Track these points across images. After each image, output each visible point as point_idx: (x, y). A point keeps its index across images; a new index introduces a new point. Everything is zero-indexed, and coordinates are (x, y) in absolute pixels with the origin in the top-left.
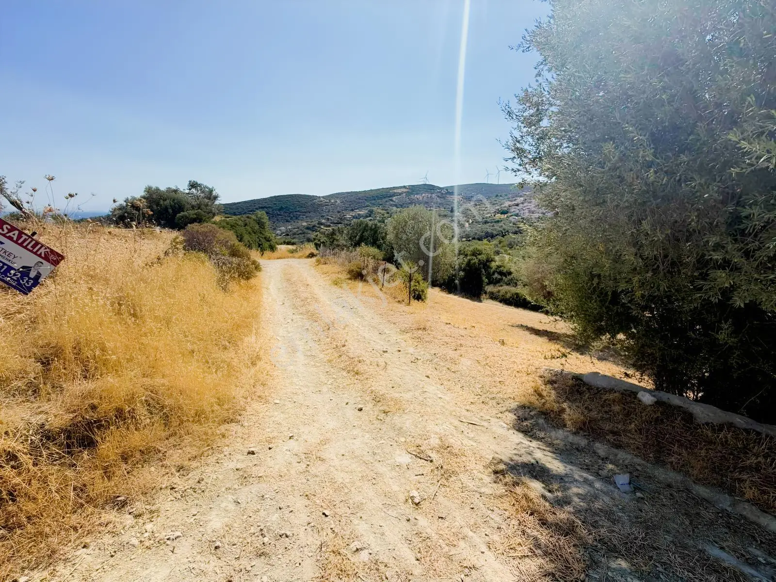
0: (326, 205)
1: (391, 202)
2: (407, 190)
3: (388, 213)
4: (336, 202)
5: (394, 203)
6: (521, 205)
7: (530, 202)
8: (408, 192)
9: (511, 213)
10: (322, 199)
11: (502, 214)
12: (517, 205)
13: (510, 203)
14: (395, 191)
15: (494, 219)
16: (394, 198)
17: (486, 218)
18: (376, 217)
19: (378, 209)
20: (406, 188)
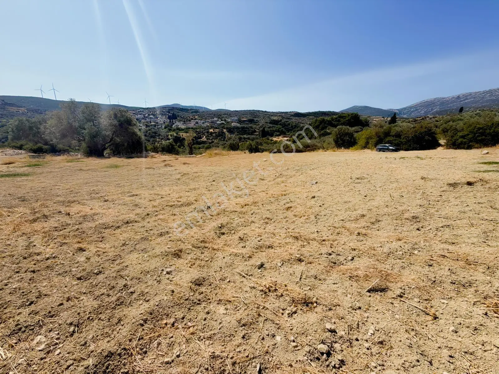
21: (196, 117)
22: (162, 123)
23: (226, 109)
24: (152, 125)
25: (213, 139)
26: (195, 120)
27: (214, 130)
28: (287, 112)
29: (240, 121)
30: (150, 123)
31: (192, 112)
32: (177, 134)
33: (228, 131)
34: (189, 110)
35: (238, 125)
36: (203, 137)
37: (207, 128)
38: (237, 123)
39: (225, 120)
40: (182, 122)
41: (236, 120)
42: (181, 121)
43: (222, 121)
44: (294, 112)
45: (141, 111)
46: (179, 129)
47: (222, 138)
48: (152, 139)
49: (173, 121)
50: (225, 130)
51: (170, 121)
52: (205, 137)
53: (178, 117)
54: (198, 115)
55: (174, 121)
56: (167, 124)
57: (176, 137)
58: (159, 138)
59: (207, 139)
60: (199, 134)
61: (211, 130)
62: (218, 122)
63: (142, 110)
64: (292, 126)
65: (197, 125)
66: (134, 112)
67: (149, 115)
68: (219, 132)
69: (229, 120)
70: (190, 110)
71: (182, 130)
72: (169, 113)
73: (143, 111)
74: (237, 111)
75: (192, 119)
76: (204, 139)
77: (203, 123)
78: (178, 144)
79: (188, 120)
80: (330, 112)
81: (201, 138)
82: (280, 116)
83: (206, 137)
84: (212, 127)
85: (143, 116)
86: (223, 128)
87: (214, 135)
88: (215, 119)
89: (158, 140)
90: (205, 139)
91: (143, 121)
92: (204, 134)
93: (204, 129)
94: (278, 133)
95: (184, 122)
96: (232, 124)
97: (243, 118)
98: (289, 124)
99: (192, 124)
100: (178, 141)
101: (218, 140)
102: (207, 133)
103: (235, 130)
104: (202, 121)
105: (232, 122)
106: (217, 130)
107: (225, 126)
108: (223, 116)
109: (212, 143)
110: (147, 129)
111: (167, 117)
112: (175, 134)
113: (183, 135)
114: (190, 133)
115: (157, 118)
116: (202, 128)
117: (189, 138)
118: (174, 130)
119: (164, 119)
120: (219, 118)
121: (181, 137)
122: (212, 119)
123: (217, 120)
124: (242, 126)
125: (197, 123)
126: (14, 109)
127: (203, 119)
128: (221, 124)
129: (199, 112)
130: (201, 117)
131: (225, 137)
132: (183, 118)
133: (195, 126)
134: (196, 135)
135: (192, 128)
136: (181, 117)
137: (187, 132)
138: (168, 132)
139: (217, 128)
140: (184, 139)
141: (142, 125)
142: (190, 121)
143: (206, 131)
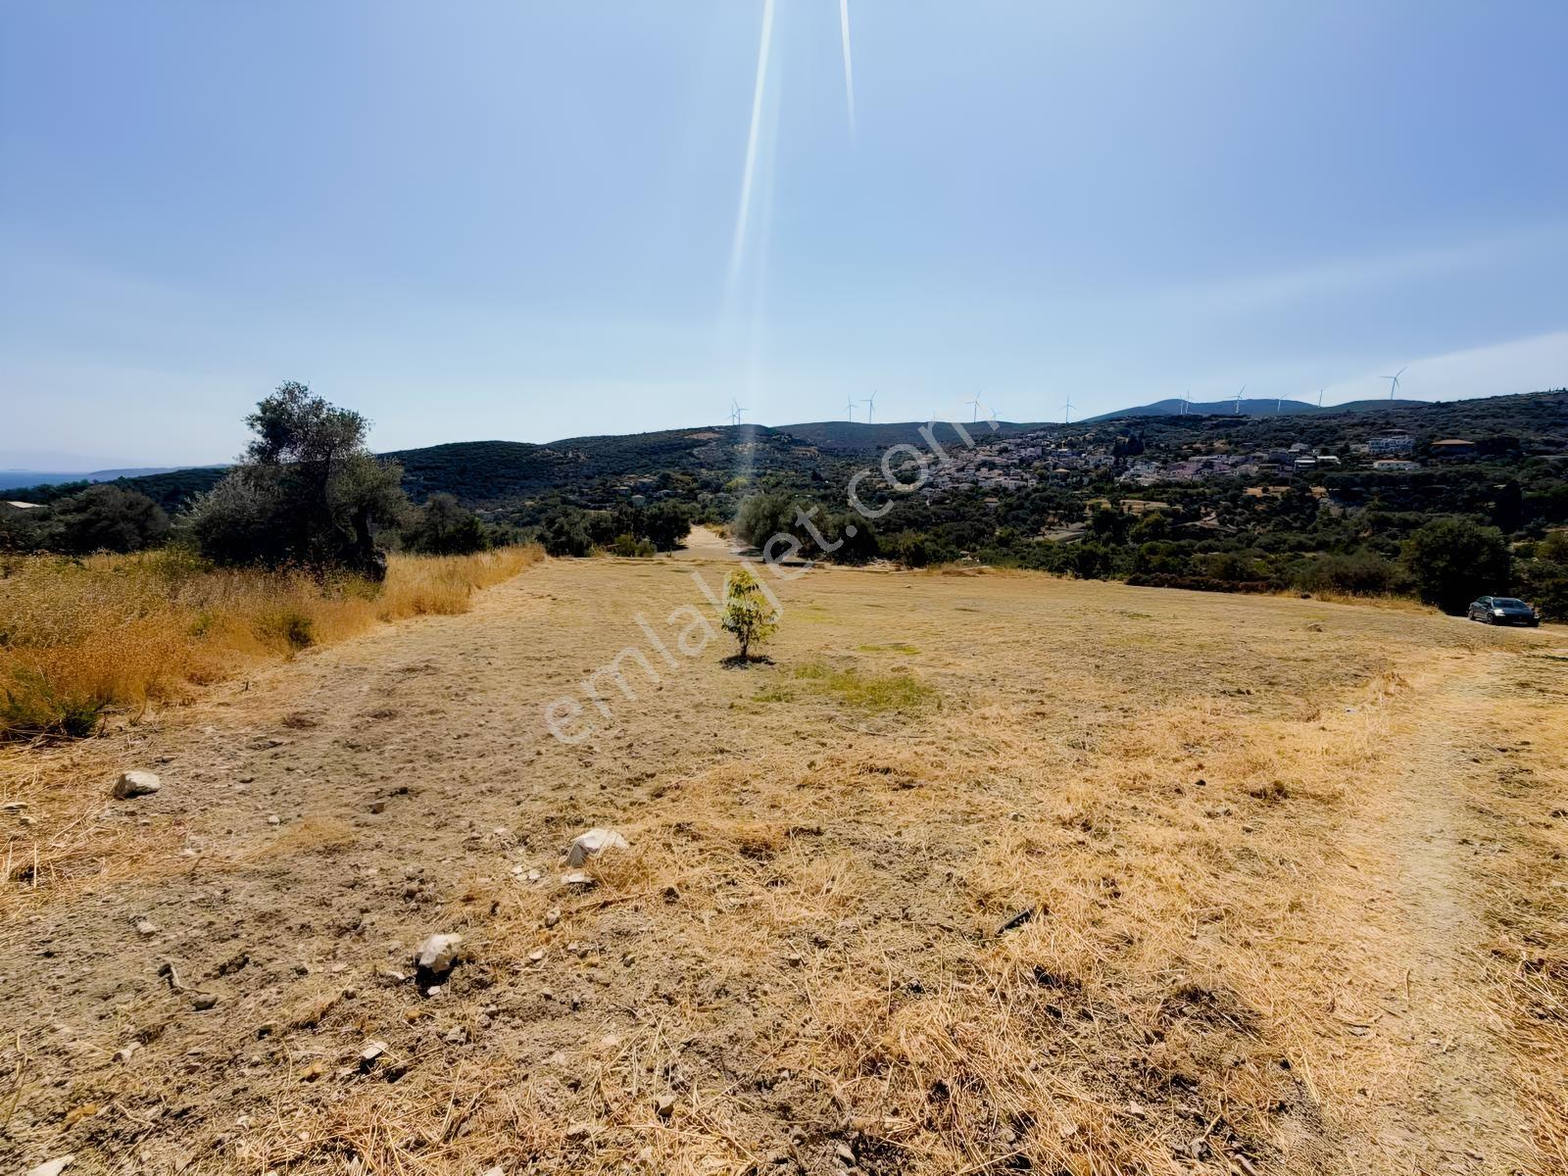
0: (559, 464)
1: (692, 459)
2: (717, 436)
3: (695, 480)
4: (579, 457)
5: (697, 461)
8: (719, 439)
10: (547, 451)
14: (695, 437)
16: (695, 451)
18: (675, 488)
19: (675, 473)
20: (717, 432)
21: (1217, 444)
22: (1092, 467)
23: (1396, 397)
24: (1056, 477)
25: (1248, 521)
26: (1209, 453)
27: (1265, 490)
29: (1423, 451)
30: (1055, 468)
31: (1217, 426)
32: (1115, 503)
33: (1332, 495)
34: (1203, 419)
35: (1410, 467)
36: (1208, 514)
37: (1238, 483)
38: (1408, 458)
39: (1341, 453)
40: (1156, 464)
41: (1404, 447)
42: (1156, 459)
43: (1325, 452)
45: (1038, 437)
46: (1130, 489)
48: (1036, 516)
49: (1125, 462)
50: (1318, 490)
51: (1116, 462)
52: (1213, 515)
53: (1148, 446)
54: (1230, 435)
55: (1130, 460)
56: (1102, 469)
57: (1106, 512)
58: (1055, 515)
59: (1222, 523)
60: (1196, 502)
61: (1257, 492)
62: (1304, 460)
63: (1042, 433)
65: (1206, 471)
66: (1019, 441)
67: (1059, 446)
68: (1288, 499)
69: (1365, 449)
70: (1209, 419)
71: (1141, 489)
72: (1125, 433)
73: (1044, 437)
74: (1446, 404)
75: (1198, 452)
76: (1211, 521)
77: (1234, 465)
78: (1104, 536)
79: (1178, 455)
81: (1198, 518)
83: (1218, 515)
84: (1265, 479)
85: (1039, 451)
86: (1318, 480)
87: (1259, 508)
88: (1296, 448)
89: (1050, 519)
90: (1215, 522)
91: (1036, 464)
92: (1214, 503)
93: (1227, 485)
95: (1165, 462)
96: (1376, 465)
97: (1453, 436)
99: (1187, 472)
100: (1111, 525)
101: (1270, 528)
102: (1233, 499)
103: (1375, 489)
104: (1233, 459)
105: (1378, 457)
106: (1283, 489)
107: (1330, 474)
108: (1341, 433)
109: (1234, 535)
110: (1040, 486)
111: (1112, 448)
112: (1106, 504)
113: (1135, 506)
114: (1162, 501)
115: (1079, 454)
116: (1216, 485)
117: (1152, 518)
118: (1113, 490)
119: (1103, 457)
120: (1321, 441)
121: (1122, 513)
122: (1284, 450)
123: (1302, 453)
124: (1428, 471)
125: (1209, 465)
126: (799, 451)
127: (1242, 451)
128: (1316, 466)
129: (1245, 423)
130: (1235, 444)
131: (1312, 518)
132: (1167, 449)
133: (1196, 478)
134: (1179, 507)
135: (1178, 484)
136: (1158, 447)
137: (1153, 499)
138: (1090, 498)
139: (1283, 482)
140: (1133, 520)
141: (1027, 476)
142: (1186, 458)
143: (1230, 492)
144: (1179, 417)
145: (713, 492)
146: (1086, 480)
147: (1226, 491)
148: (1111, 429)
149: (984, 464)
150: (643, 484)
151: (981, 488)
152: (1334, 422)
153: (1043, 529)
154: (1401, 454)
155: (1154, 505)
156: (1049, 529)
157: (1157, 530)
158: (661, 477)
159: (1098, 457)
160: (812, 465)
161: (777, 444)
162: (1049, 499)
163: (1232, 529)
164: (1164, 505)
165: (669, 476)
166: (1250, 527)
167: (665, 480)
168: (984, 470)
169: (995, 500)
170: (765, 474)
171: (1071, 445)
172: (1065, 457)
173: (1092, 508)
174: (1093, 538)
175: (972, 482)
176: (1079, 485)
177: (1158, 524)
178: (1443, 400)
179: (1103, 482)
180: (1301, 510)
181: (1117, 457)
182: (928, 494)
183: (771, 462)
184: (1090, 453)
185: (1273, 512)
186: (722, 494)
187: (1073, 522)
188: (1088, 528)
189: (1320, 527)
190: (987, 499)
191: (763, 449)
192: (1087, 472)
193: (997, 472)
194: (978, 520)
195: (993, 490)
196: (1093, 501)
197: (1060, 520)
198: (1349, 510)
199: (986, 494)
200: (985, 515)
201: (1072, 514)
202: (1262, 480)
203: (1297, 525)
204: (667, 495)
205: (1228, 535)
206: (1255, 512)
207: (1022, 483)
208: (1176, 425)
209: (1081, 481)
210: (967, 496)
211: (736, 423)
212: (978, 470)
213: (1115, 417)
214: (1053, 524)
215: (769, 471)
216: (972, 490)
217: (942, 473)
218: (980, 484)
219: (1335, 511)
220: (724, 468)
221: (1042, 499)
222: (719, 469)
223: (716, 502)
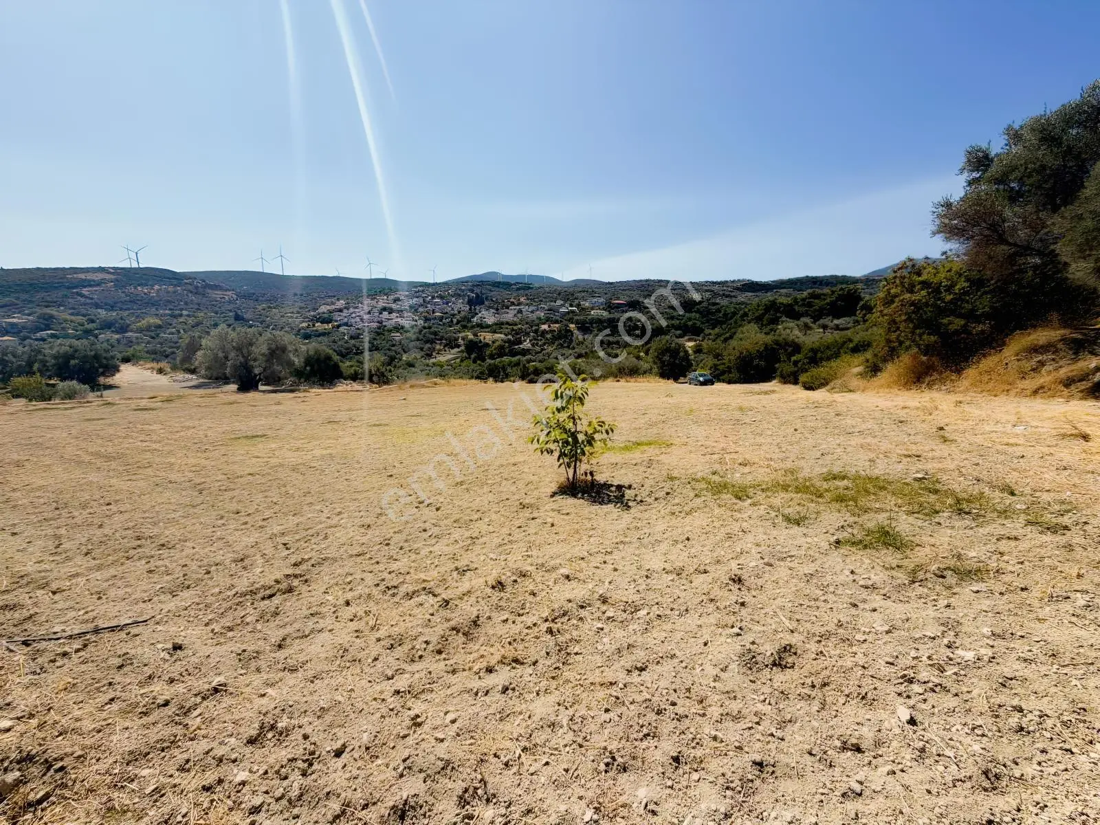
1: (82, 299)
3: (93, 321)
5: (91, 301)
6: (345, 311)
7: (356, 308)
9: (337, 321)
11: (322, 323)
12: (341, 310)
13: (328, 308)
14: (82, 276)
15: (317, 331)
16: (85, 291)
17: (303, 328)
18: (63, 329)
19: (61, 314)
20: (109, 273)
21: (522, 300)
22: (456, 312)
23: (593, 278)
24: (435, 318)
25: (544, 344)
26: (519, 305)
27: (549, 326)
28: (727, 282)
29: (610, 307)
30: (433, 313)
31: (518, 289)
32: (475, 335)
33: (579, 329)
34: (511, 284)
35: (605, 314)
36: (525, 341)
37: (537, 322)
38: (604, 309)
39: (578, 305)
40: (492, 311)
41: (602, 304)
42: (492, 308)
43: (571, 306)
44: (743, 281)
45: (419, 291)
46: (482, 326)
47: (565, 342)
48: (428, 345)
49: (475, 309)
50: (572, 326)
51: (470, 309)
52: (528, 341)
53: (487, 298)
54: (527, 295)
55: (478, 308)
56: (463, 314)
57: (471, 341)
58: (440, 344)
59: (533, 345)
60: (517, 334)
61: (545, 327)
62: (563, 310)
63: (421, 289)
64: (725, 315)
65: (519, 315)
66: (407, 293)
67: (433, 298)
68: (560, 331)
69: (587, 304)
70: (515, 284)
71: (488, 326)
72: (472, 291)
73: (423, 291)
74: (612, 283)
75: (513, 304)
76: (527, 345)
77: (532, 312)
78: (473, 356)
79: (503, 306)
80: (836, 277)
81: (521, 343)
82: (707, 291)
83: (530, 341)
84: (548, 320)
85: (421, 300)
86: (571, 321)
87: (549, 336)
88: (559, 302)
89: (438, 347)
90: (529, 345)
91: (421, 309)
92: (527, 334)
93: (531, 323)
94: (679, 332)
95: (497, 310)
96: (592, 313)
97: (618, 298)
98: (719, 311)
99: (510, 315)
100: (475, 350)
101: (555, 347)
102: (536, 332)
103: (594, 325)
104: (531, 308)
105: (592, 309)
106: (557, 325)
107: (576, 318)
108: (576, 295)
109: (540, 352)
110: (426, 324)
111: (466, 300)
112: (471, 336)
113: (487, 337)
114: (501, 333)
115: (447, 303)
116: (527, 323)
117: (497, 344)
118: (473, 327)
119: (460, 306)
120: (568, 299)
121: (480, 341)
122: (552, 304)
123: (562, 305)
124: (612, 316)
125: (520, 311)
126: (217, 294)
127: (534, 304)
128: (568, 313)
129: (532, 288)
130: (531, 299)
131: (571, 341)
132: (497, 302)
133: (515, 319)
134: (510, 337)
135: (507, 323)
136: (492, 300)
137: (495, 332)
138: (460, 332)
139: (556, 322)
140: (487, 345)
141: (417, 318)
142: (507, 308)
143: (534, 328)
144: (499, 283)
145: (117, 332)
146: (455, 321)
147: (532, 327)
148: (463, 288)
149: (384, 309)
150: (13, 325)
151: (385, 326)
152: (571, 290)
153: (434, 354)
154: (601, 307)
155: (497, 336)
156: (438, 353)
157: (501, 351)
158: (39, 317)
159: (459, 306)
160: (231, 307)
161: (190, 287)
162: (435, 334)
163: (538, 349)
164: (502, 336)
165: (52, 317)
166: (545, 347)
167: (47, 322)
168: (385, 313)
169: (398, 334)
170: (181, 315)
171: (441, 297)
172: (438, 305)
173: (463, 339)
174: (467, 358)
175: (378, 322)
176: (451, 324)
177: (501, 347)
178: (611, 281)
179: (465, 323)
180: (566, 337)
181: (470, 306)
182: (346, 331)
183: (186, 303)
184: (454, 303)
185: (555, 339)
186: (130, 334)
187: (452, 348)
188: (462, 351)
189: (576, 346)
190: (392, 334)
191: (174, 292)
192: (454, 315)
193: (394, 314)
194: (389, 350)
195: (395, 328)
196: (463, 334)
197: (444, 347)
198: (586, 337)
199: (390, 331)
200: (393, 345)
201: (452, 344)
202: (547, 321)
203: (566, 345)
204: (53, 336)
205: (537, 353)
206: (547, 339)
207: (414, 323)
208: (498, 287)
209: (452, 321)
210: (376, 332)
211: (135, 265)
212: (381, 313)
213: (464, 280)
214: (440, 350)
215: (185, 313)
216: (379, 328)
217: (354, 315)
218: (384, 324)
219: (580, 337)
220: (128, 309)
221: (431, 333)
222: (121, 309)
223: (125, 341)
